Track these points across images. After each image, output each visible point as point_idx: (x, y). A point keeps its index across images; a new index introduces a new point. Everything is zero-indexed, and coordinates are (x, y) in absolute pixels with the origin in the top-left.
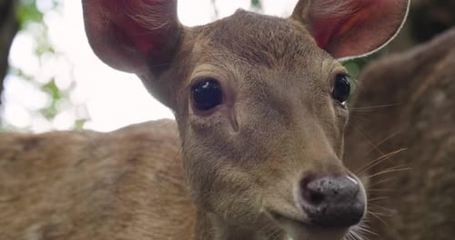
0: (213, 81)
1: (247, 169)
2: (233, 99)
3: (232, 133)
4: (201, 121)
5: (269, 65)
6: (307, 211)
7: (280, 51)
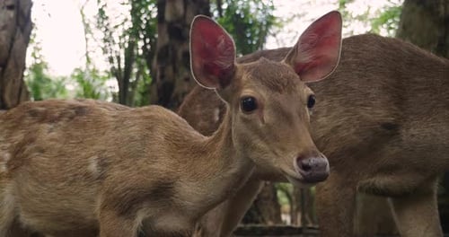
0: (253, 98)
1: (268, 144)
2: (262, 108)
3: (261, 125)
4: (246, 116)
5: (280, 91)
6: (302, 174)
7: (285, 84)
